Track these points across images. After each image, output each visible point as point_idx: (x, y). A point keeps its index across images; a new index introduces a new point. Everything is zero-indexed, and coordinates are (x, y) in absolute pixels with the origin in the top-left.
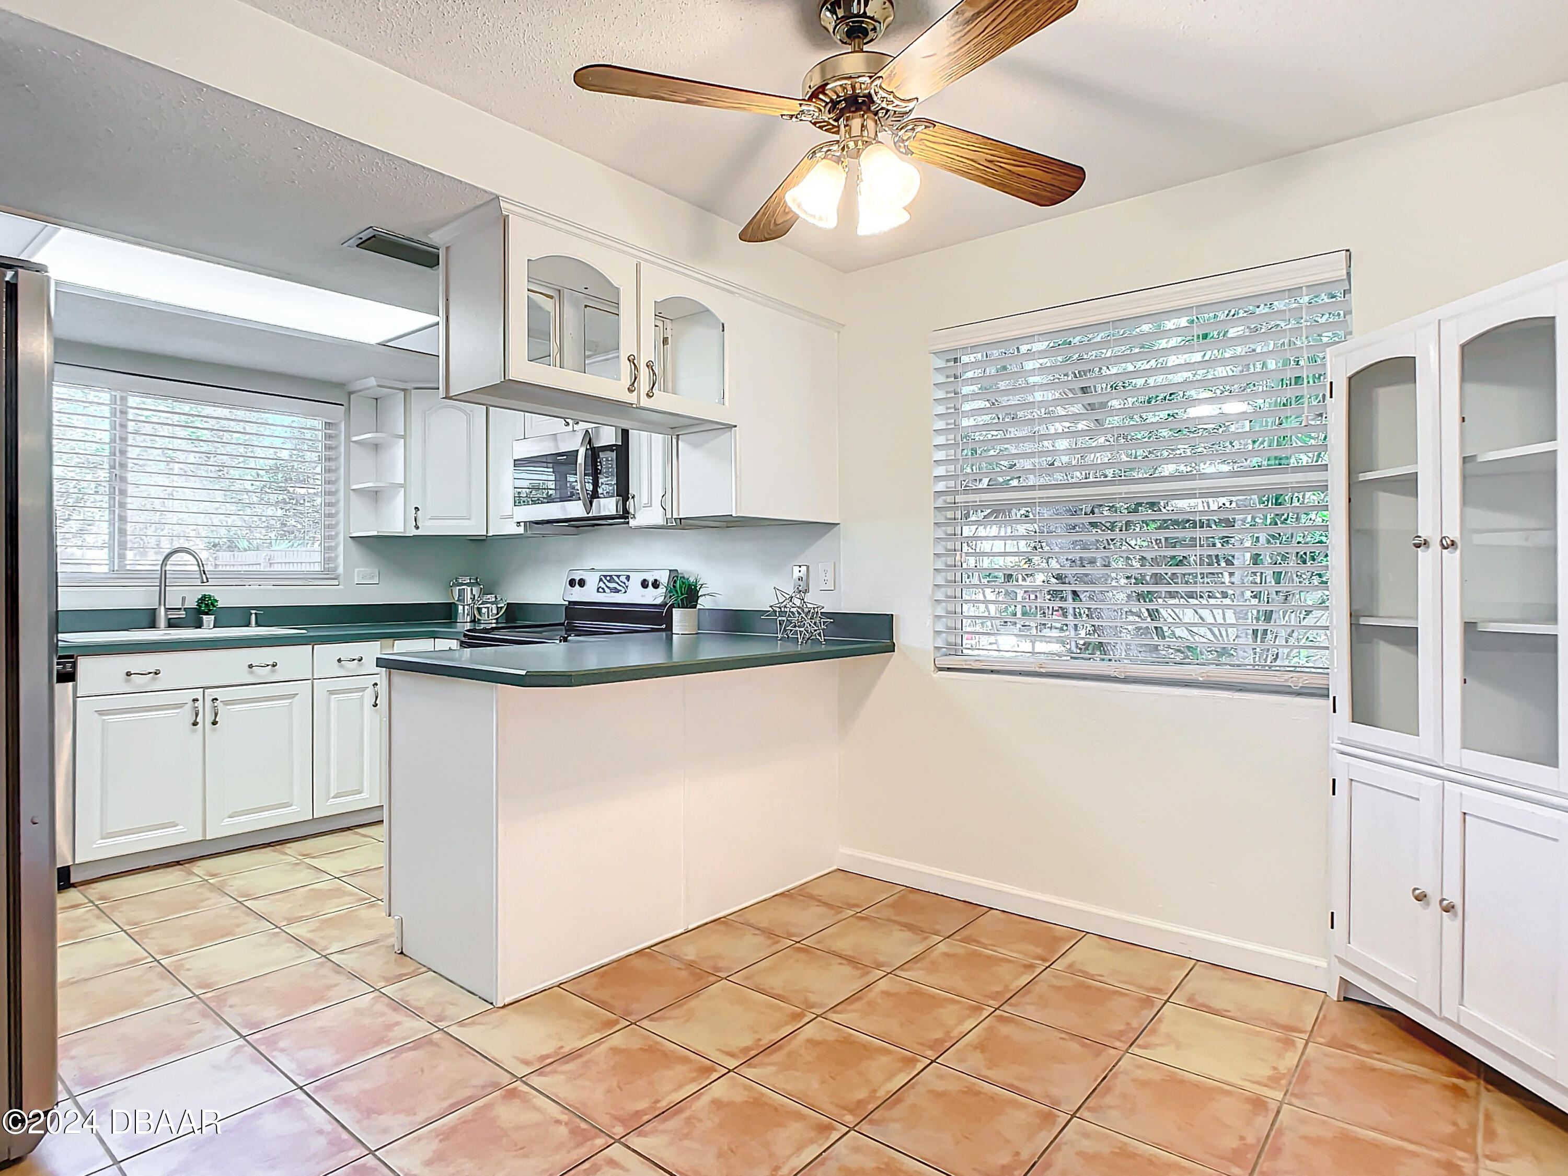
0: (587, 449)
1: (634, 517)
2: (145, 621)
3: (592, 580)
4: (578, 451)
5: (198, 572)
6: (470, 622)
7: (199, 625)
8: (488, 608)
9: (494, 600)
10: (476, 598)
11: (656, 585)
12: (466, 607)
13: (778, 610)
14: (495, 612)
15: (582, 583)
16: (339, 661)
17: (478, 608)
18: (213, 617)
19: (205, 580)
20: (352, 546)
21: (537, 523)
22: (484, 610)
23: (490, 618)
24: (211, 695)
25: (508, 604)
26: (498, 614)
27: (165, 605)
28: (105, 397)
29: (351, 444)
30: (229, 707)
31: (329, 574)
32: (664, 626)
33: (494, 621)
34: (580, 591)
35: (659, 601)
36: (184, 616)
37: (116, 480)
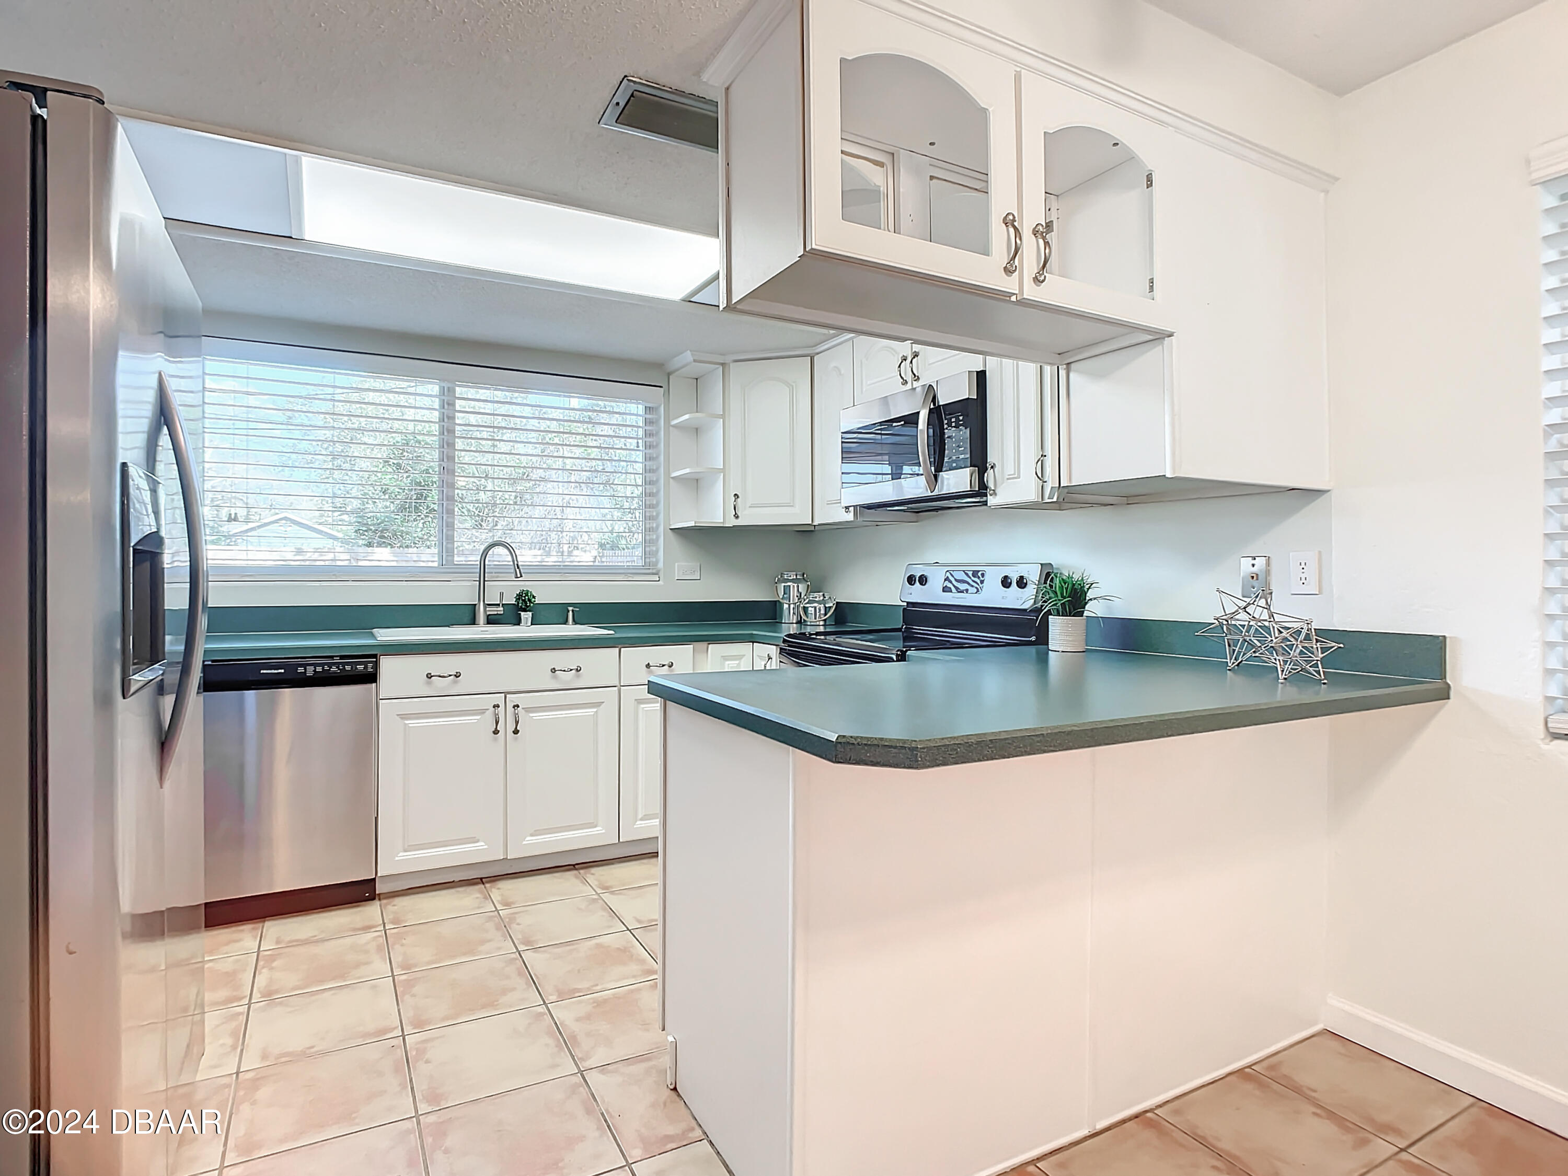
0: (930, 409)
1: (994, 493)
2: (467, 617)
3: (937, 579)
4: (918, 413)
5: (512, 567)
6: (796, 623)
7: (518, 622)
8: (815, 608)
9: (822, 598)
10: (802, 597)
11: (1022, 583)
12: (792, 606)
13: (1225, 622)
14: (823, 612)
15: (923, 580)
16: (648, 666)
17: (804, 607)
18: (530, 613)
19: (519, 575)
20: (672, 537)
21: (870, 507)
22: (811, 610)
23: (817, 619)
24: (512, 701)
25: (837, 603)
26: (825, 614)
27: (484, 601)
28: (435, 389)
29: (671, 428)
30: (531, 715)
31: (649, 569)
32: (1033, 639)
33: (822, 623)
34: (922, 589)
35: (1028, 605)
36: (502, 613)
37: (444, 473)
